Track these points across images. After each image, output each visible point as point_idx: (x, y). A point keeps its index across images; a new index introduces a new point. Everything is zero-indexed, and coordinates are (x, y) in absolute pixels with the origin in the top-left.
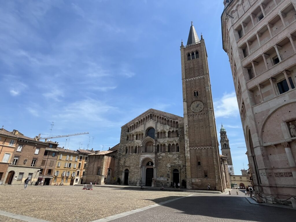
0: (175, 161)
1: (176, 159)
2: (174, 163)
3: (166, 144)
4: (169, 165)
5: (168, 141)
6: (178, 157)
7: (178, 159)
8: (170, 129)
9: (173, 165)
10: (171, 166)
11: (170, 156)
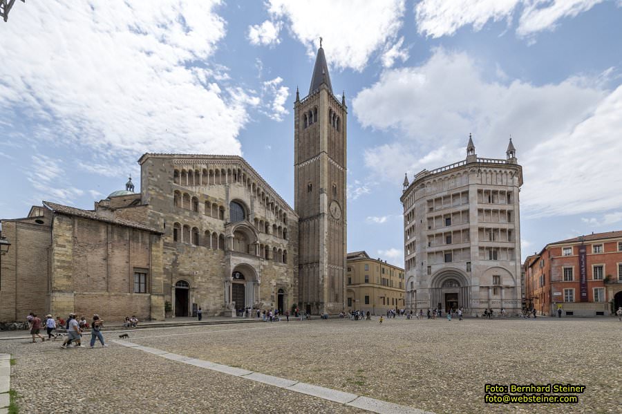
0: (282, 278)
1: (282, 274)
2: (281, 280)
3: (270, 246)
4: (274, 282)
5: (273, 242)
6: (286, 272)
7: (285, 274)
8: (276, 221)
9: (279, 282)
10: (277, 284)
11: (276, 268)
